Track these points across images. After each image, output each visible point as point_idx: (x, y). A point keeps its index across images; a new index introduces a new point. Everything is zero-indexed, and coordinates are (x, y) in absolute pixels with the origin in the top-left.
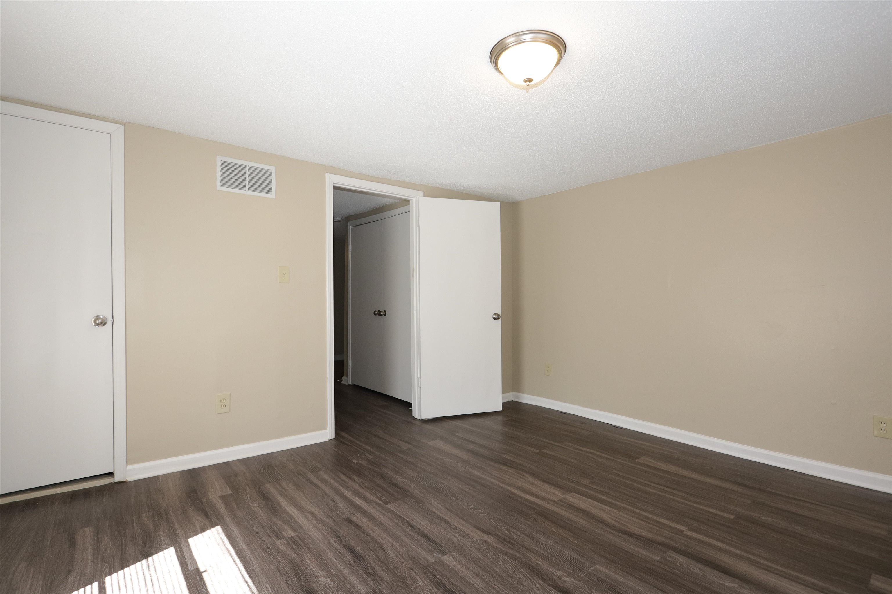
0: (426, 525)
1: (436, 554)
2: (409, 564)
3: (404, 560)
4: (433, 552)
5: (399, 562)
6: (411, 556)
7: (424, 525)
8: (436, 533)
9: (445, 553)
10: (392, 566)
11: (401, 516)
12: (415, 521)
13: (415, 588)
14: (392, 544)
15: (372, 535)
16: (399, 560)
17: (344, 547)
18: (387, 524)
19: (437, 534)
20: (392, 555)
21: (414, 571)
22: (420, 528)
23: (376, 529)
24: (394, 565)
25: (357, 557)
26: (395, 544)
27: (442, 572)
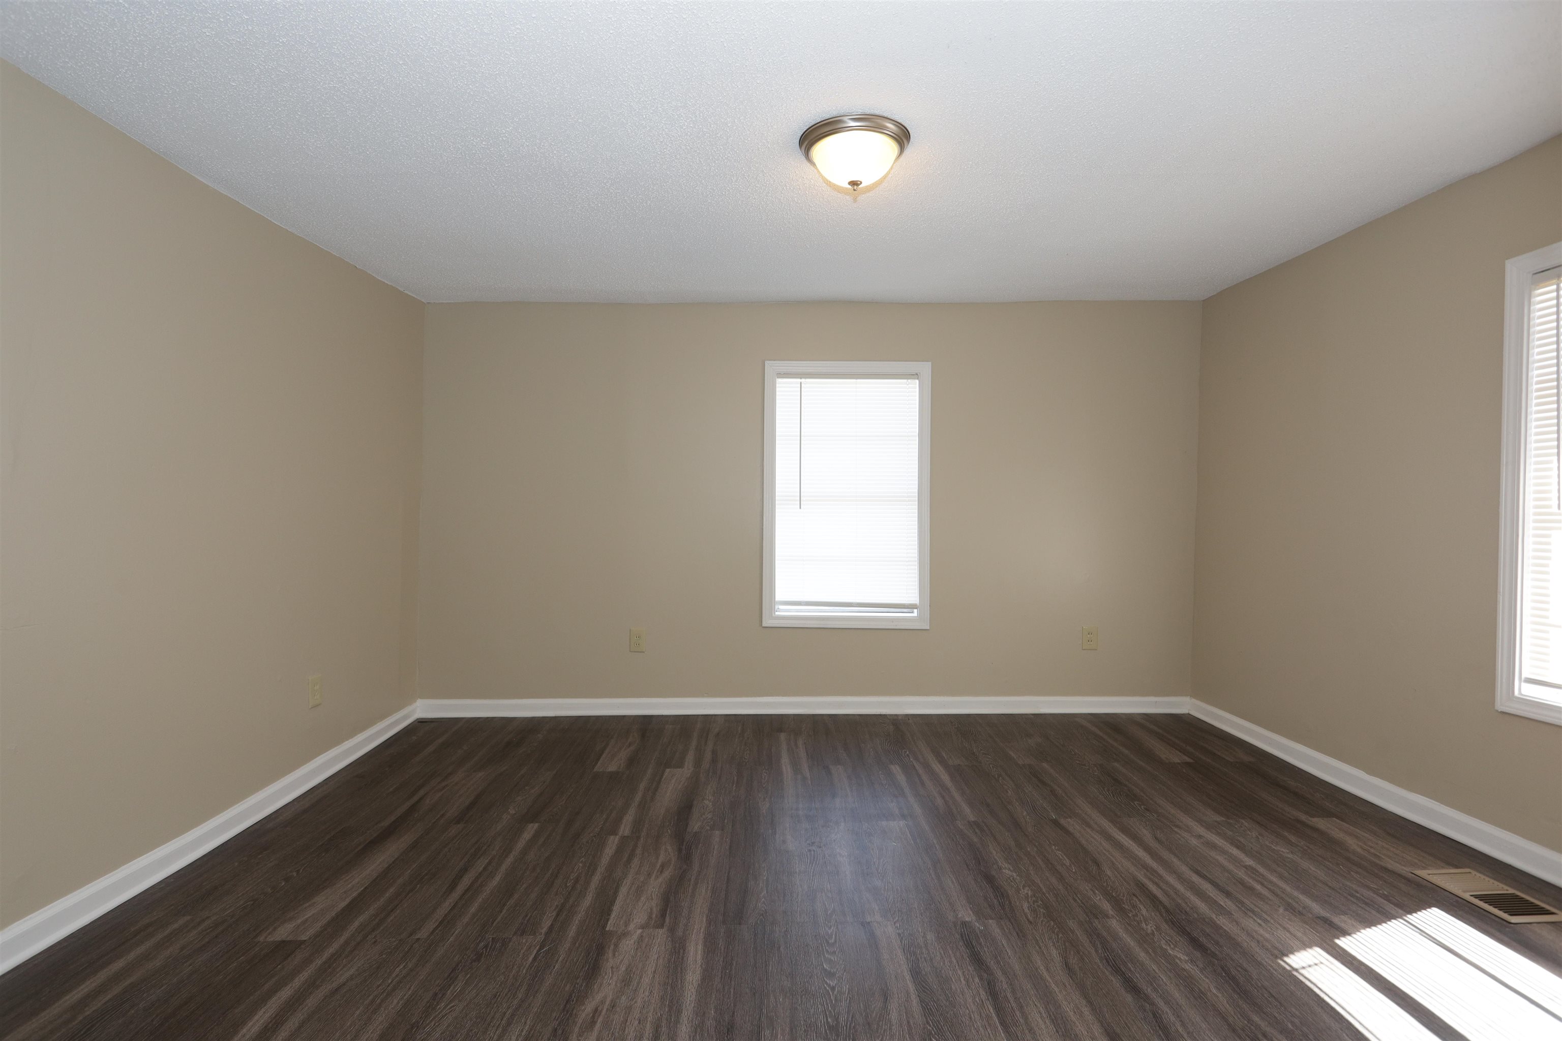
0: (962, 979)
1: (979, 928)
2: (1032, 929)
3: (1036, 937)
4: (981, 931)
5: (1047, 939)
6: (1021, 939)
7: (963, 982)
8: (953, 959)
9: (964, 924)
10: (1059, 937)
11: (1001, 1024)
12: (977, 999)
13: (1037, 902)
14: (1048, 970)
15: (1084, 1002)
16: (1045, 940)
17: (1147, 998)
18: (1041, 1017)
19: (952, 956)
20: (1054, 952)
21: (1028, 920)
22: (977, 980)
23: (1071, 1014)
24: (1056, 936)
25: (1120, 969)
26: (1042, 968)
27: (988, 906)
